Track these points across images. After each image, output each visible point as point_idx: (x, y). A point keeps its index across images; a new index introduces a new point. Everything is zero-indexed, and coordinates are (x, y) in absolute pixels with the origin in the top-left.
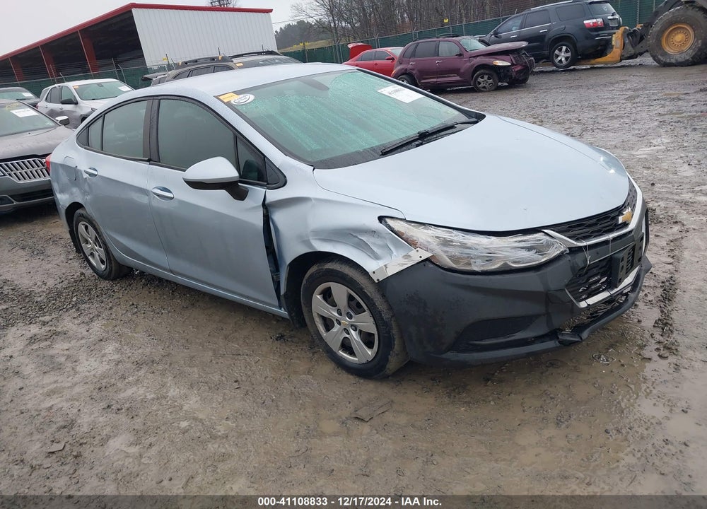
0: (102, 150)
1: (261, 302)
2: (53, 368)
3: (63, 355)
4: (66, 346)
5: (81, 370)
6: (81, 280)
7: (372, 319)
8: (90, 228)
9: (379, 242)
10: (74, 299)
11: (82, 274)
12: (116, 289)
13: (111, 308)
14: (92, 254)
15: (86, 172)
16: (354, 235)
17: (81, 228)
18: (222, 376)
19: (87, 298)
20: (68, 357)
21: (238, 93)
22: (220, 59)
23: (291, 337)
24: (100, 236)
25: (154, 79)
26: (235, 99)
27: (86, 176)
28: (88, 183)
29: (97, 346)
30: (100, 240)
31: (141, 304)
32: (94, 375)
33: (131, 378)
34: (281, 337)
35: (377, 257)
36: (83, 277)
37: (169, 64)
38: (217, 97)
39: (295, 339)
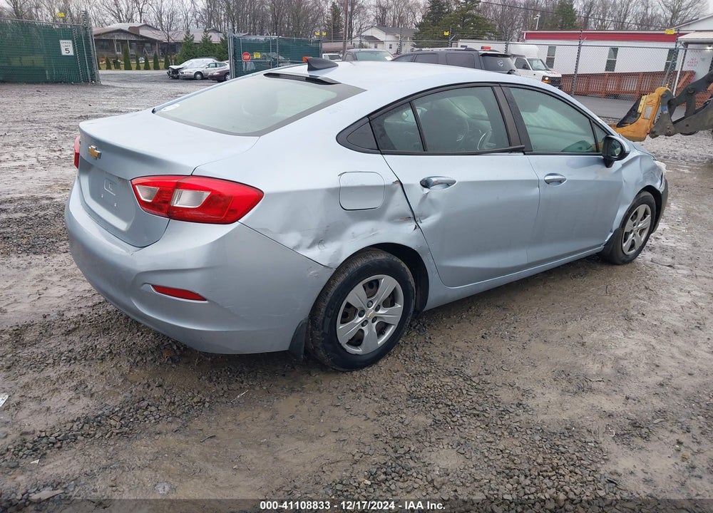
0: (425, 149)
27: (425, 190)
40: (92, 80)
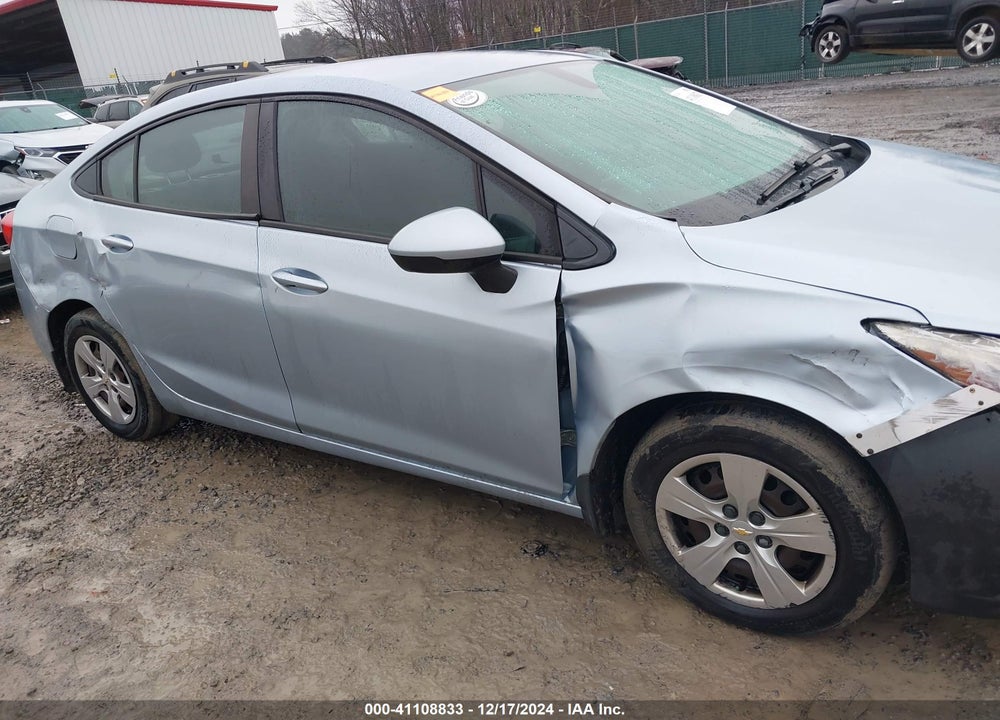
0: (137, 200)
1: (520, 486)
2: (89, 637)
3: (102, 606)
4: (99, 584)
5: (154, 640)
6: (81, 443)
7: (828, 527)
8: (104, 347)
9: (868, 372)
10: (81, 481)
11: (78, 430)
12: (158, 457)
13: (164, 498)
14: (103, 396)
15: (106, 243)
16: (802, 358)
17: (82, 347)
18: (470, 641)
19: (105, 479)
20: (114, 610)
21: (453, 86)
22: (245, 66)
23: (563, 548)
24: (126, 362)
25: (99, 105)
26: (451, 97)
27: (103, 250)
28: (109, 265)
29: (167, 582)
30: (126, 368)
31: (223, 487)
32: (190, 652)
33: (274, 656)
34: (542, 550)
35: (862, 404)
36: (81, 437)
37: (119, 84)
38: (419, 92)
39: (573, 553)
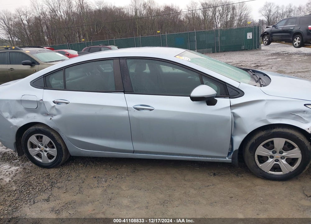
0: (65, 88)
7: (300, 151)
8: (45, 137)
9: (307, 115)
16: (293, 114)
17: (33, 138)
22: (13, 48)
23: (219, 173)
24: (56, 141)
27: (53, 104)
28: (56, 109)
39: (222, 174)
40: (258, 48)
